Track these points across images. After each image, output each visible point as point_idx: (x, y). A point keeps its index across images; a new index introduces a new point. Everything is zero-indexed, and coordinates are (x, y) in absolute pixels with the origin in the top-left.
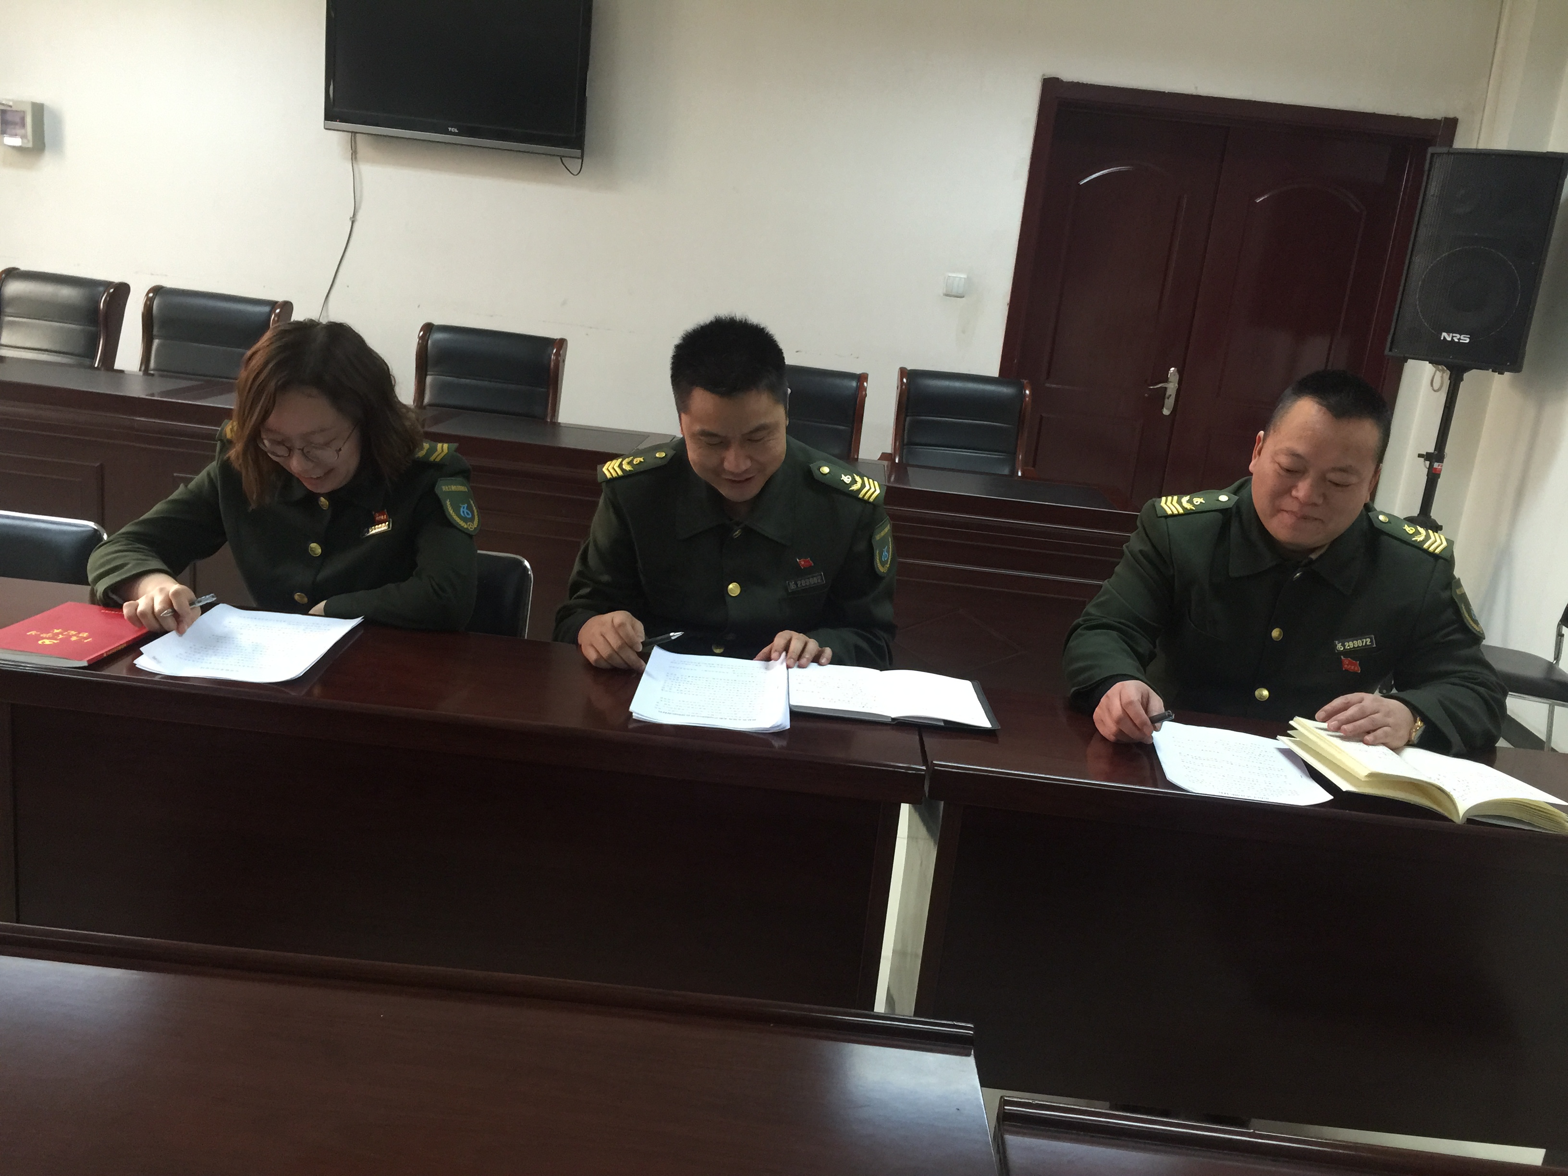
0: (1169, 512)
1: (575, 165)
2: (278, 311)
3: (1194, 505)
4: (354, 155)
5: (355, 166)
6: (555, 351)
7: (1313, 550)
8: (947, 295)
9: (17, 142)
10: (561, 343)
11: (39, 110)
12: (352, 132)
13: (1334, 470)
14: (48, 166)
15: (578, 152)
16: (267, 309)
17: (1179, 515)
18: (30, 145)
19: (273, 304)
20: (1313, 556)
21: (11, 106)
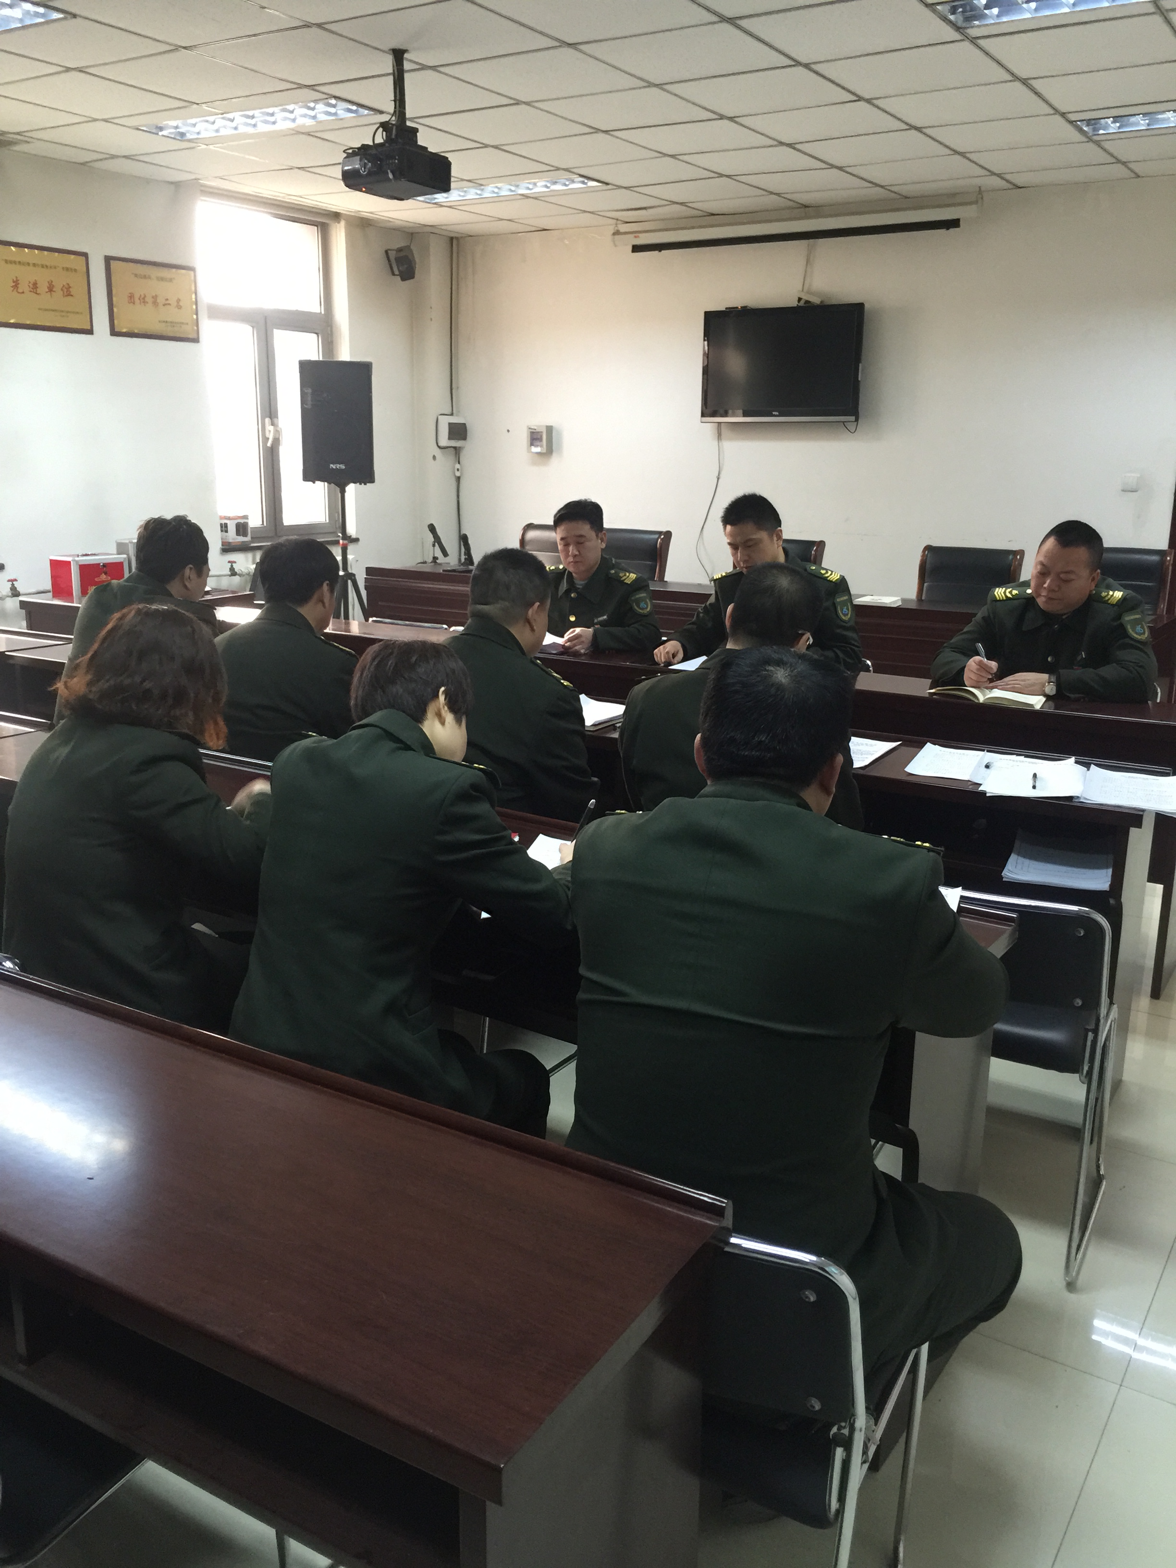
0: (998, 599)
1: (852, 427)
2: (662, 537)
3: (1012, 595)
4: (719, 436)
5: (720, 444)
6: (815, 548)
7: (1063, 615)
8: (1123, 491)
9: (538, 450)
10: (821, 544)
11: (550, 429)
12: (718, 423)
13: (1062, 572)
14: (554, 459)
15: (853, 418)
16: (656, 536)
17: (1003, 600)
18: (545, 451)
19: (660, 533)
20: (1064, 617)
21: (535, 429)
